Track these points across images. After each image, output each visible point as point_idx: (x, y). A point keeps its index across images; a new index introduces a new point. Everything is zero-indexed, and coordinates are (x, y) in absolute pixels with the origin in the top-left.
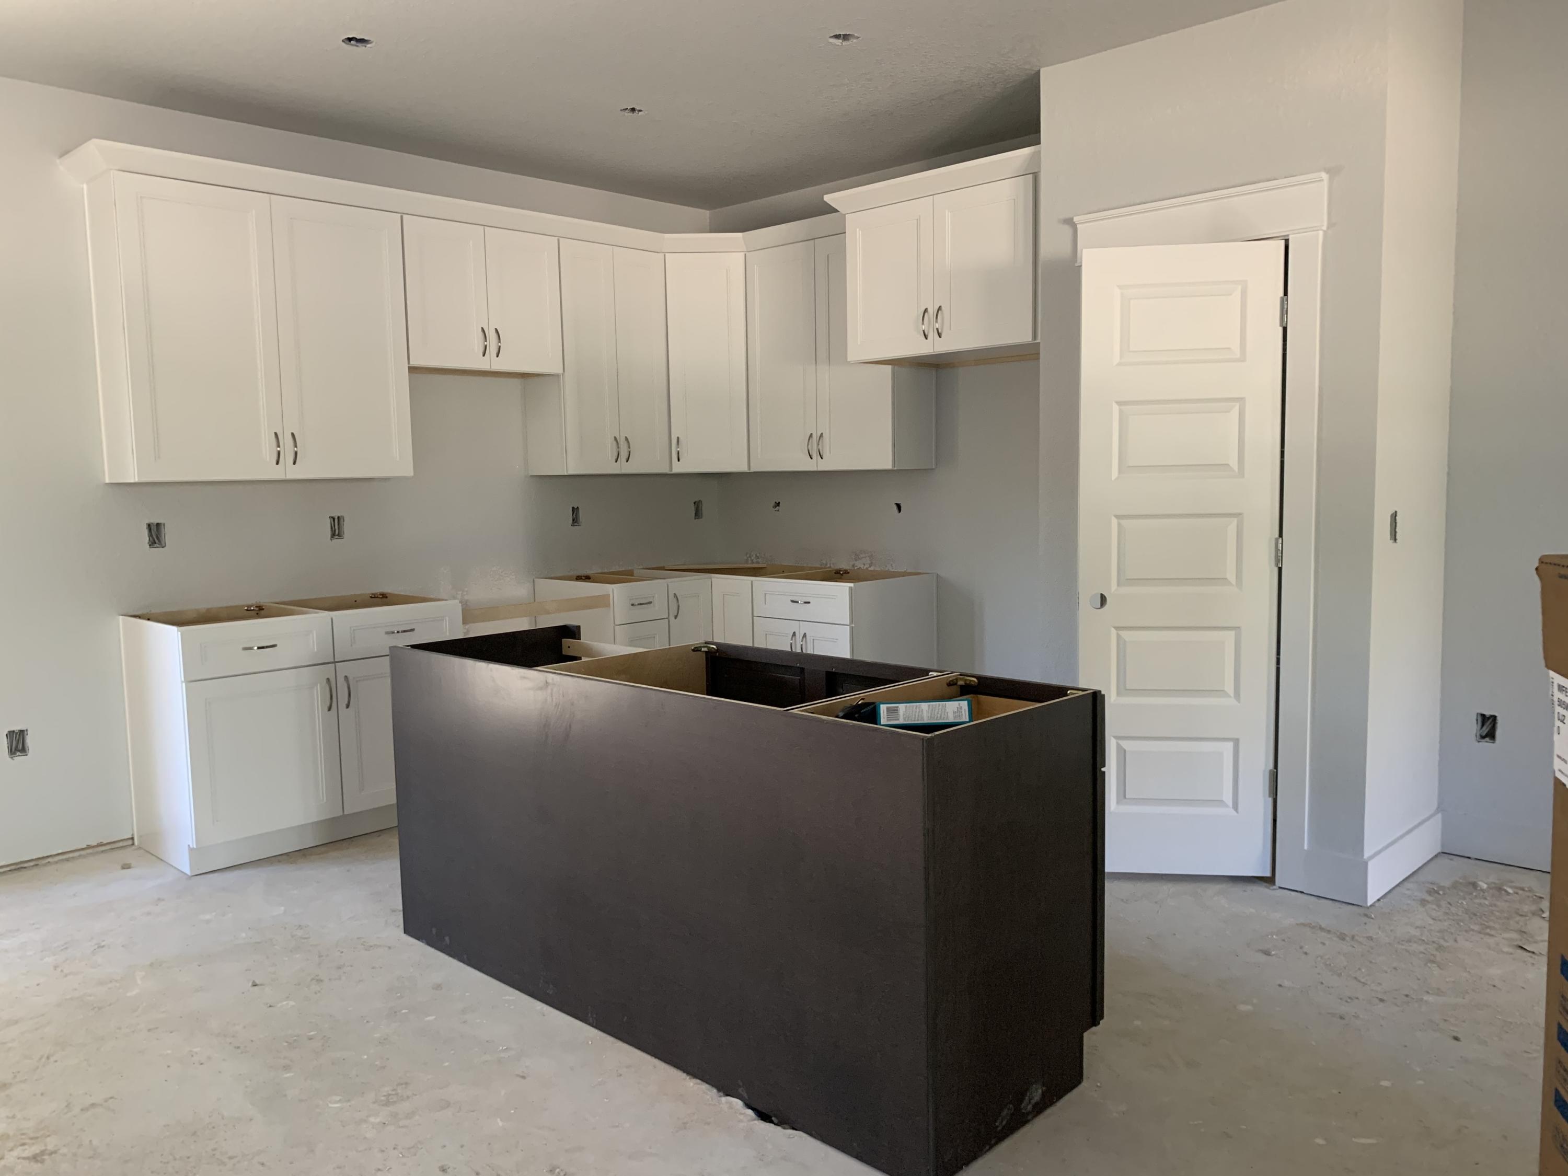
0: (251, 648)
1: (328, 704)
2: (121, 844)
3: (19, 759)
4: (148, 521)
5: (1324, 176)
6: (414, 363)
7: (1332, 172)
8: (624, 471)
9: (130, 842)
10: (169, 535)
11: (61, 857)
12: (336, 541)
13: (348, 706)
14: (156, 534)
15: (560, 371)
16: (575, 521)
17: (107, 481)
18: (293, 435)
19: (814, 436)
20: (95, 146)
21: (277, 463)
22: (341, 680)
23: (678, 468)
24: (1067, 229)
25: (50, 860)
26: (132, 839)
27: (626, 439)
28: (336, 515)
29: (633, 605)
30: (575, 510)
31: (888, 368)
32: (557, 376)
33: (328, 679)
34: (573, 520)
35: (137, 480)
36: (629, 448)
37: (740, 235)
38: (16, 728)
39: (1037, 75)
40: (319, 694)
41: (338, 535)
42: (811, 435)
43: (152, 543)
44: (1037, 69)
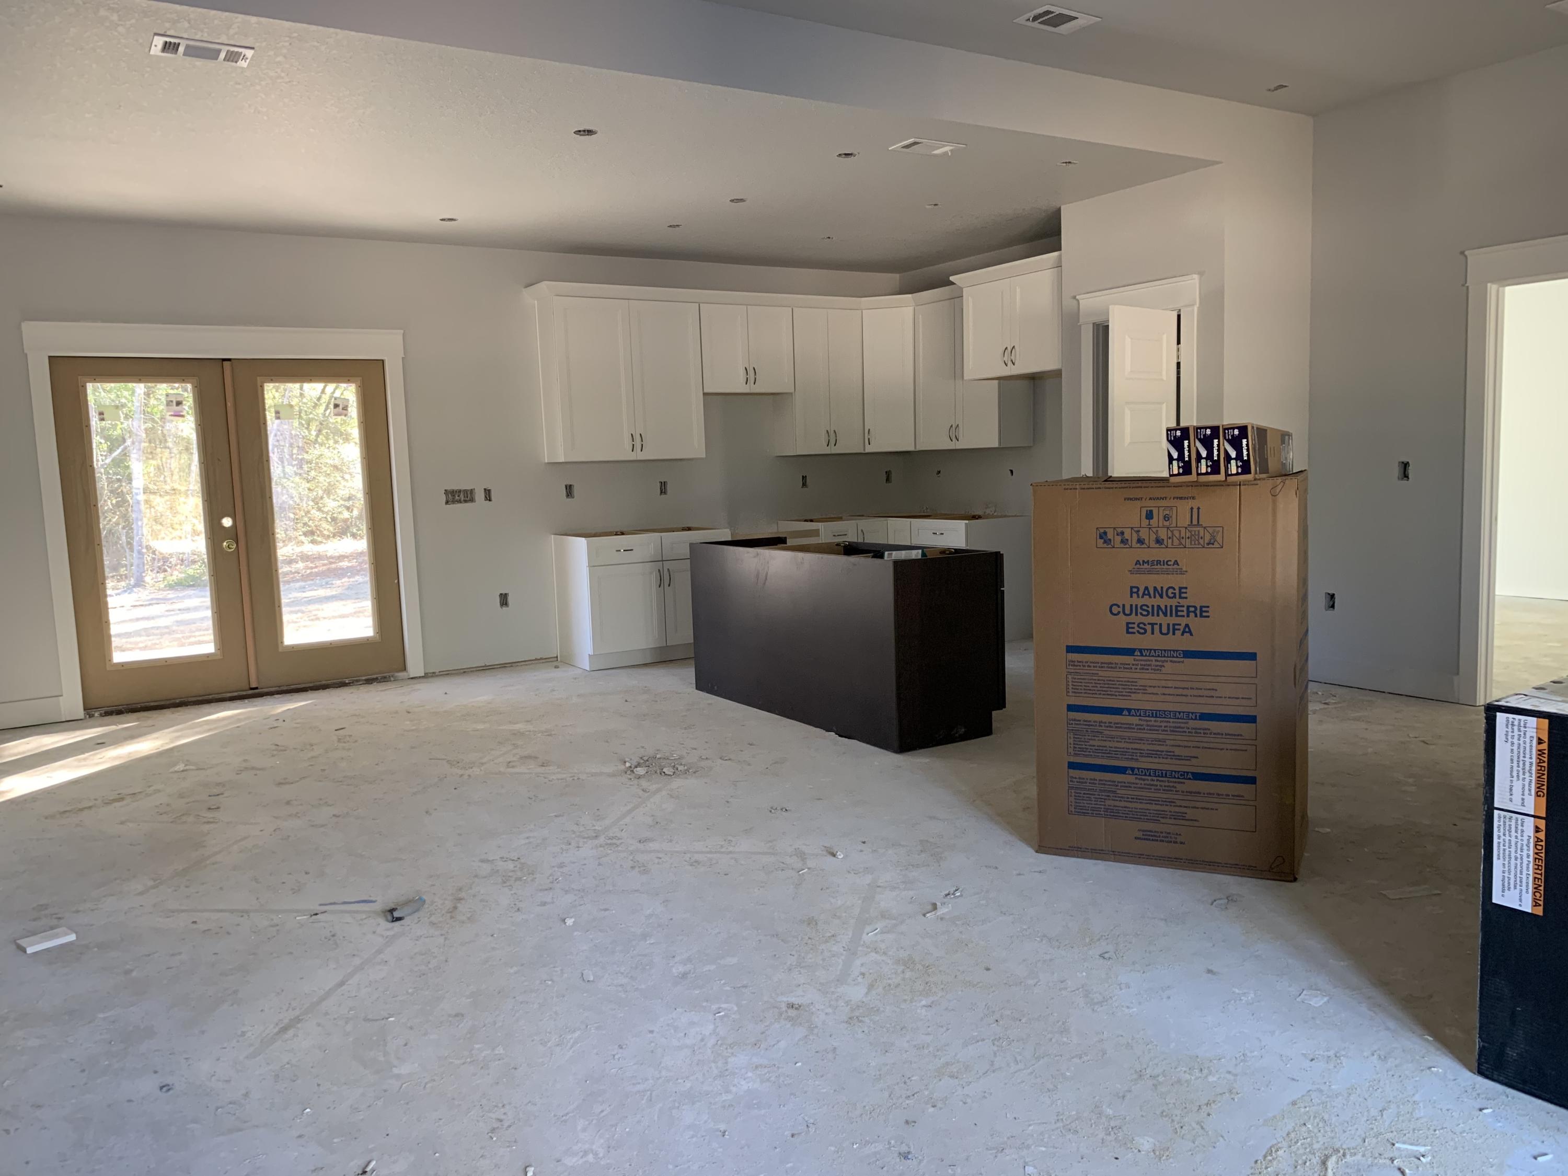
0: (620, 551)
1: (659, 583)
2: (551, 660)
3: (504, 608)
4: (565, 484)
5: (1196, 276)
6: (706, 391)
7: (1201, 274)
8: (833, 452)
9: (556, 659)
10: (576, 491)
11: (524, 663)
12: (663, 496)
13: (669, 586)
14: (569, 490)
15: (792, 391)
16: (804, 485)
17: (546, 461)
18: (641, 434)
19: (954, 426)
20: (545, 286)
21: (633, 451)
22: (666, 571)
23: (869, 449)
24: (1075, 302)
25: (518, 664)
26: (557, 657)
27: (835, 431)
28: (663, 481)
29: (834, 536)
30: (804, 478)
31: (996, 382)
32: (792, 393)
33: (659, 570)
34: (803, 484)
35: (563, 461)
36: (836, 436)
37: (910, 296)
38: (503, 592)
39: (1059, 210)
40: (654, 578)
41: (664, 493)
42: (952, 426)
43: (568, 496)
44: (1058, 206)
